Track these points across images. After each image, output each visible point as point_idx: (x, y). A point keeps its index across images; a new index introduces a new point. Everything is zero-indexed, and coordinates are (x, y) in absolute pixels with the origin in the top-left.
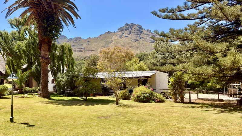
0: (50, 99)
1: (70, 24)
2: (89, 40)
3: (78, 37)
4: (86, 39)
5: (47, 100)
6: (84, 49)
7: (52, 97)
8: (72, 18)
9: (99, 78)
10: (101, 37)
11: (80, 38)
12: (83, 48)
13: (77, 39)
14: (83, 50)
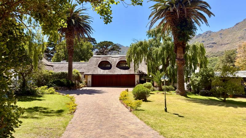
0: (187, 97)
1: (203, 23)
2: (221, 32)
3: (208, 31)
4: (218, 32)
5: (185, 98)
6: (216, 43)
7: (188, 96)
8: (205, 17)
9: (240, 78)
10: (237, 26)
11: (210, 32)
12: (214, 43)
13: (207, 34)
14: (215, 45)
